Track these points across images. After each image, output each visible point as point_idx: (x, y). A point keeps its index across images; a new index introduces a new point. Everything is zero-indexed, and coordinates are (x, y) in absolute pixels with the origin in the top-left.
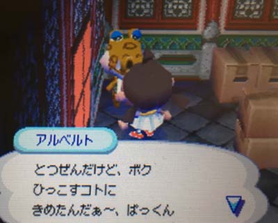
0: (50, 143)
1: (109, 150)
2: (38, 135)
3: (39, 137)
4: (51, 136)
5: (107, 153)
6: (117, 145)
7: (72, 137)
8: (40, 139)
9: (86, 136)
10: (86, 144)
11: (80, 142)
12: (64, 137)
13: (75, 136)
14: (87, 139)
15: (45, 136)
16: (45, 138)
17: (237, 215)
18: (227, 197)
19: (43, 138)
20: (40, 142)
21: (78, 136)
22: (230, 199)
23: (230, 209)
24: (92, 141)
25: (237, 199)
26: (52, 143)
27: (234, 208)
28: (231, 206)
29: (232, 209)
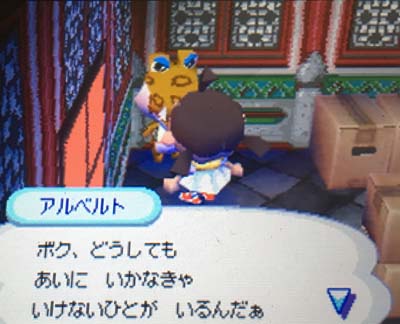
0: (60, 211)
1: (148, 220)
2: (42, 199)
3: (44, 202)
4: (62, 200)
5: (146, 224)
6: (160, 213)
7: (94, 201)
8: (46, 204)
9: (115, 200)
10: (114, 212)
11: (105, 208)
12: (82, 201)
13: (97, 200)
14: (115, 204)
15: (53, 200)
16: (53, 204)
17: (344, 317)
18: (329, 290)
19: (50, 203)
20: (46, 209)
21: (103, 200)
22: (333, 293)
23: (333, 307)
24: (123, 208)
25: (345, 294)
26: (63, 210)
27: (339, 305)
28: (334, 304)
29: (336, 308)
